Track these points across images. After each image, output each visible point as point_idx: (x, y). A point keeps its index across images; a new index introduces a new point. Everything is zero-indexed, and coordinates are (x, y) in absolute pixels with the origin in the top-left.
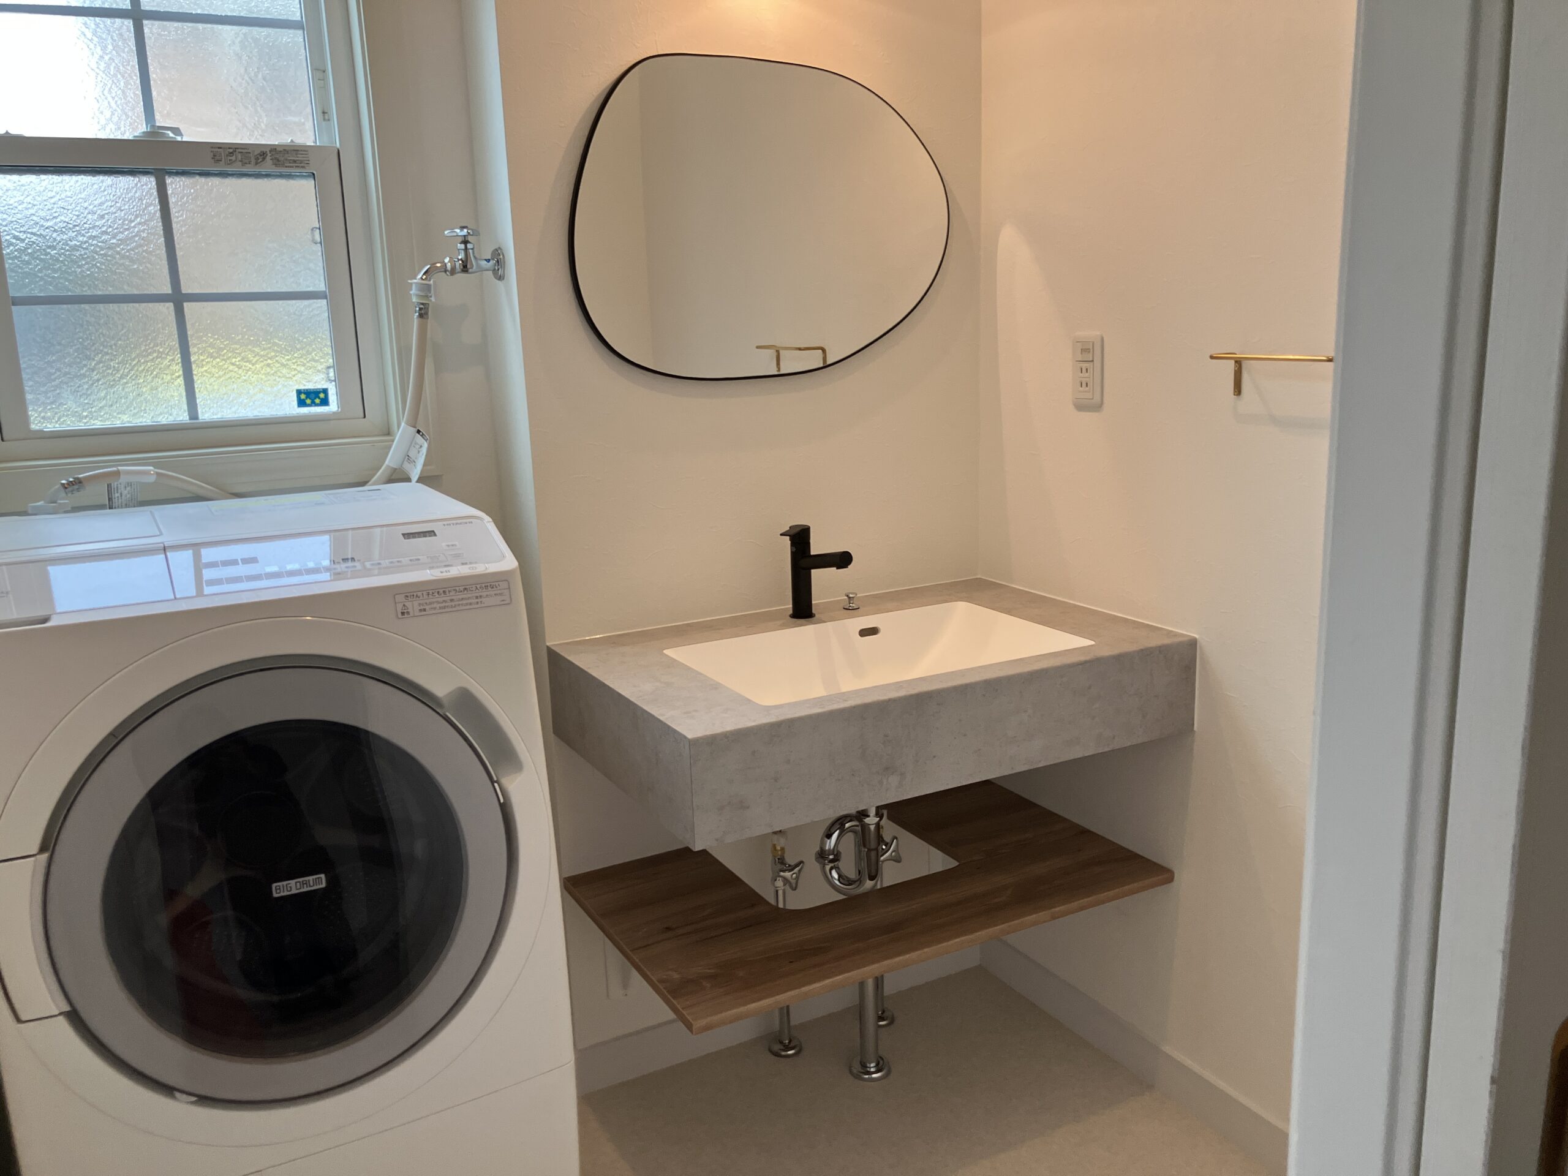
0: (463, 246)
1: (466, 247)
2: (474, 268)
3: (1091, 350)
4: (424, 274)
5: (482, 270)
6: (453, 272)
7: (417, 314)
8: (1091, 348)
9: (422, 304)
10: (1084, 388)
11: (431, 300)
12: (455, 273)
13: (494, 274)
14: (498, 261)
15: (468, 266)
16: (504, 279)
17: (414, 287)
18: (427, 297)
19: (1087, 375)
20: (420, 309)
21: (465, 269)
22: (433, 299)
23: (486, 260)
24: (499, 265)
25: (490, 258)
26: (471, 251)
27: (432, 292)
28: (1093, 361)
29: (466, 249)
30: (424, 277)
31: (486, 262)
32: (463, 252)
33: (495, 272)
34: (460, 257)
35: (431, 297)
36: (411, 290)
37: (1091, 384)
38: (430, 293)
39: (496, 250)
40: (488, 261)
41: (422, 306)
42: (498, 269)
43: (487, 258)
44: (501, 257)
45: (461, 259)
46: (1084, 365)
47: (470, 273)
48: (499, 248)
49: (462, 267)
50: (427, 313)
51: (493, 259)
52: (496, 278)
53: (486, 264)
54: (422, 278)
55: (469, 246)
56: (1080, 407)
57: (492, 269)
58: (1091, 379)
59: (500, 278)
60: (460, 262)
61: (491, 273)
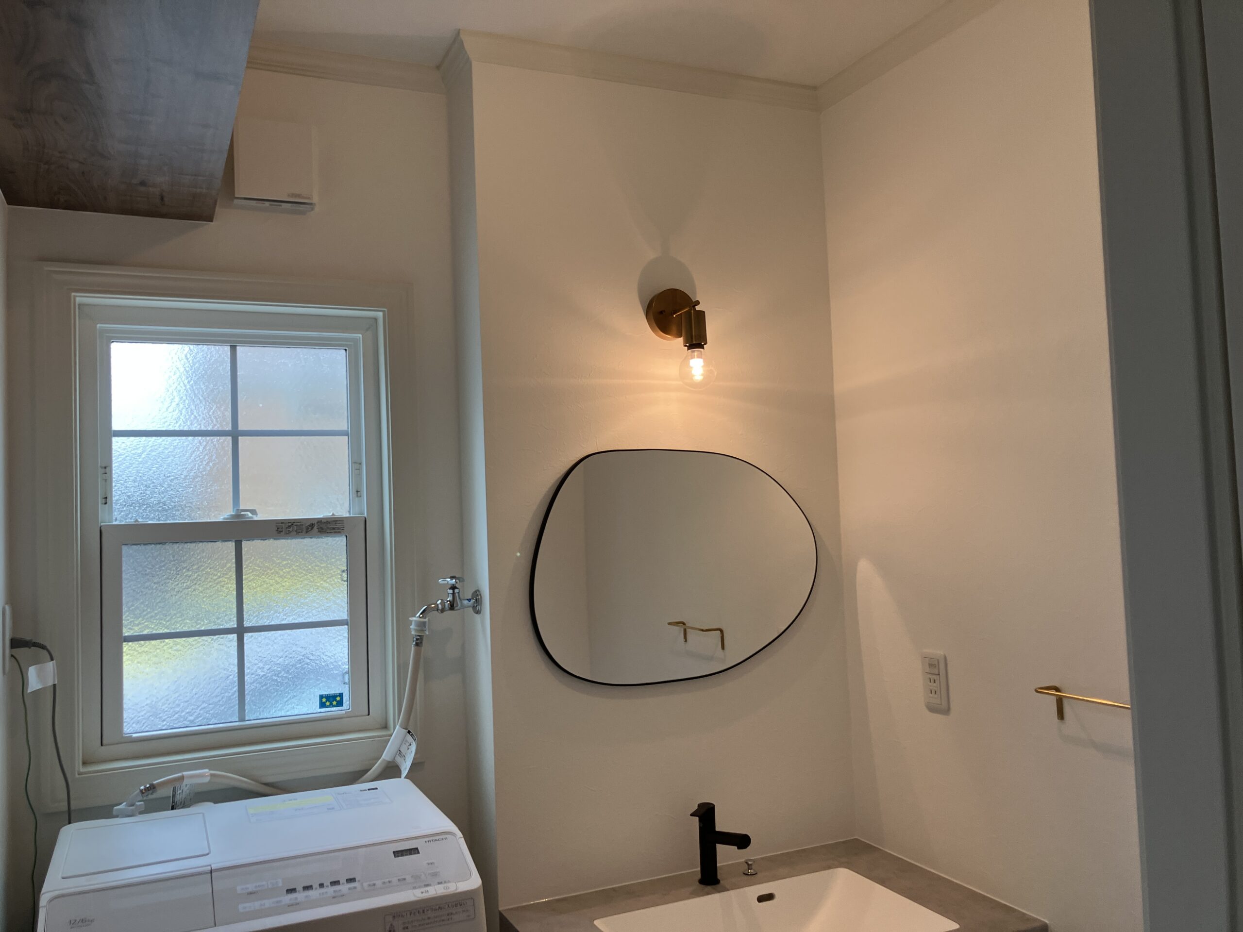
0: (451, 591)
1: (454, 591)
2: (459, 606)
3: (937, 666)
4: (421, 614)
5: (463, 607)
6: (443, 610)
7: (414, 643)
8: (937, 664)
9: (419, 636)
10: (933, 695)
11: (425, 633)
12: (445, 611)
13: (473, 609)
14: (476, 600)
15: (455, 605)
16: (480, 613)
17: (413, 623)
18: (423, 631)
19: (935, 685)
20: (417, 639)
21: (452, 608)
22: (427, 633)
23: (468, 600)
24: (477, 603)
25: (470, 598)
26: (457, 594)
27: (427, 627)
28: (939, 674)
29: (454, 594)
30: (421, 616)
31: (467, 601)
32: (451, 595)
33: (474, 607)
34: (448, 599)
35: (426, 630)
36: (411, 625)
37: (938, 692)
38: (425, 627)
39: (476, 592)
40: (469, 600)
41: (419, 637)
42: (477, 606)
43: (468, 598)
44: (479, 597)
45: (449, 601)
46: (933, 677)
47: (457, 610)
48: (478, 591)
49: (450, 606)
50: (421, 643)
51: (473, 599)
52: (475, 613)
53: (468, 603)
54: (419, 616)
55: (456, 591)
56: (932, 709)
57: (472, 606)
58: (939, 688)
59: (478, 612)
60: (449, 602)
61: (471, 609)
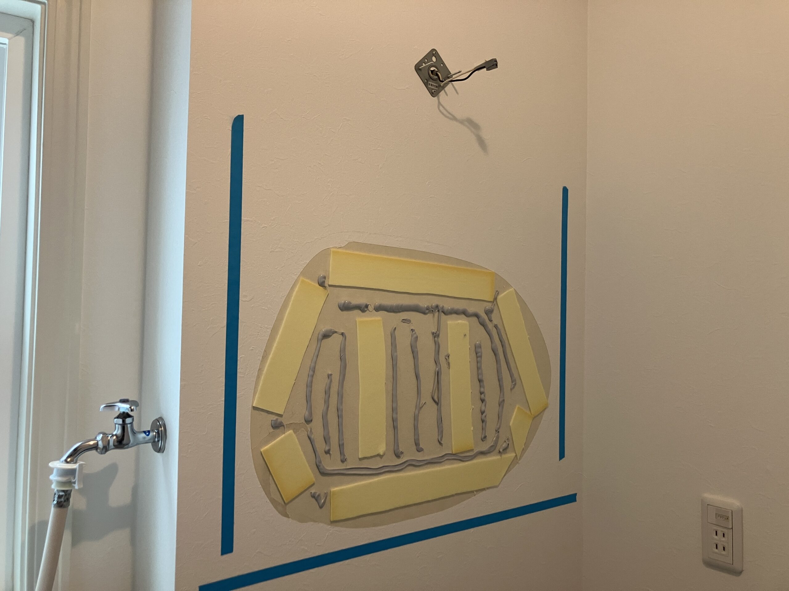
0: (120, 421)
1: (124, 421)
2: (131, 442)
3: (730, 518)
4: (68, 457)
5: (138, 443)
6: (106, 449)
7: (55, 502)
8: (724, 515)
9: (63, 491)
10: (719, 550)
12: (108, 450)
13: (153, 446)
14: (158, 433)
15: (125, 442)
16: (163, 452)
17: (55, 472)
18: (70, 483)
19: (723, 539)
20: (60, 497)
21: (119, 445)
22: (76, 487)
23: (145, 432)
24: (159, 437)
25: (149, 429)
26: (129, 426)
27: (77, 477)
28: (730, 528)
29: (124, 425)
30: (69, 460)
31: (144, 435)
32: (120, 427)
33: (154, 444)
34: (114, 433)
35: (74, 483)
36: (52, 473)
38: (74, 478)
39: (157, 420)
40: (148, 433)
41: (61, 494)
42: (159, 441)
43: (146, 430)
44: (163, 428)
45: (116, 435)
46: (721, 530)
47: (126, 449)
48: (161, 418)
49: (116, 444)
50: (68, 500)
51: (153, 431)
52: (156, 451)
53: (144, 438)
54: (66, 460)
55: (128, 420)
56: (712, 565)
57: (152, 441)
58: (728, 544)
59: (160, 450)
60: (115, 437)
61: (150, 444)
